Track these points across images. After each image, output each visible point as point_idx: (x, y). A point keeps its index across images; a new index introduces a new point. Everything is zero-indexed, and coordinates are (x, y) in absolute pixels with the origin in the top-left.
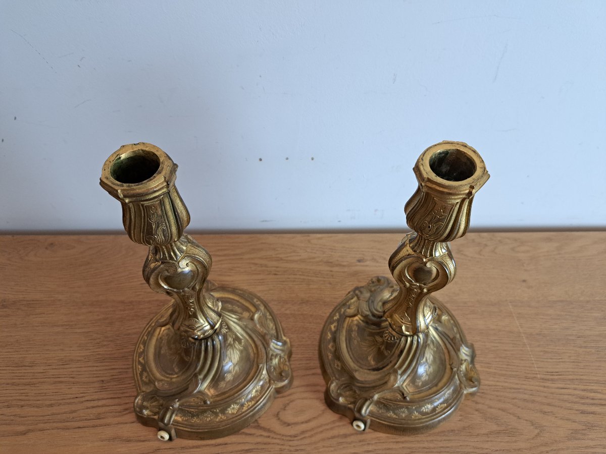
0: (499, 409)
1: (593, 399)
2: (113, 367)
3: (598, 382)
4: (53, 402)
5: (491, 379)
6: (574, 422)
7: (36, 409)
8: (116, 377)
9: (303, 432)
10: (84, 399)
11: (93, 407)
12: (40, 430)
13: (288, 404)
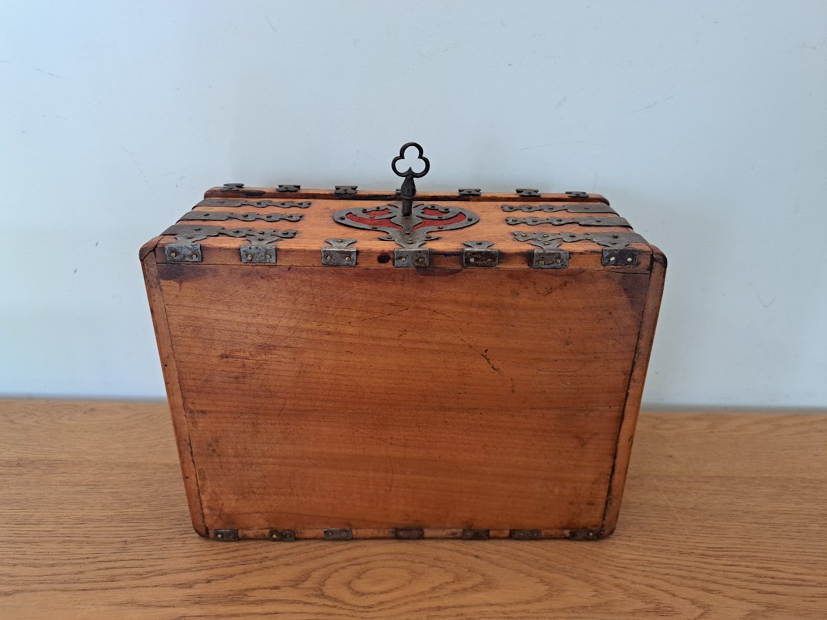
0: (647, 585)
1: (773, 578)
2: (140, 528)
3: (777, 560)
4: (54, 562)
5: (635, 553)
6: (750, 602)
7: (31, 568)
8: (144, 538)
9: (381, 603)
10: (97, 560)
11: (107, 569)
12: (31, 591)
13: (364, 572)
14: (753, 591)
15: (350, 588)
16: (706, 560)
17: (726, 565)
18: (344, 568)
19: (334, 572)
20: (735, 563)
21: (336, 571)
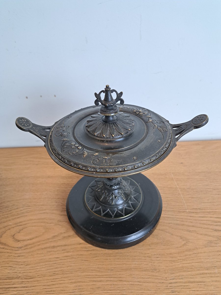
9: (27, 245)
13: (22, 229)
14: (212, 230)
15: (14, 238)
16: (192, 215)
17: (200, 217)
18: (13, 228)
19: (8, 230)
20: (205, 216)
21: (9, 229)
